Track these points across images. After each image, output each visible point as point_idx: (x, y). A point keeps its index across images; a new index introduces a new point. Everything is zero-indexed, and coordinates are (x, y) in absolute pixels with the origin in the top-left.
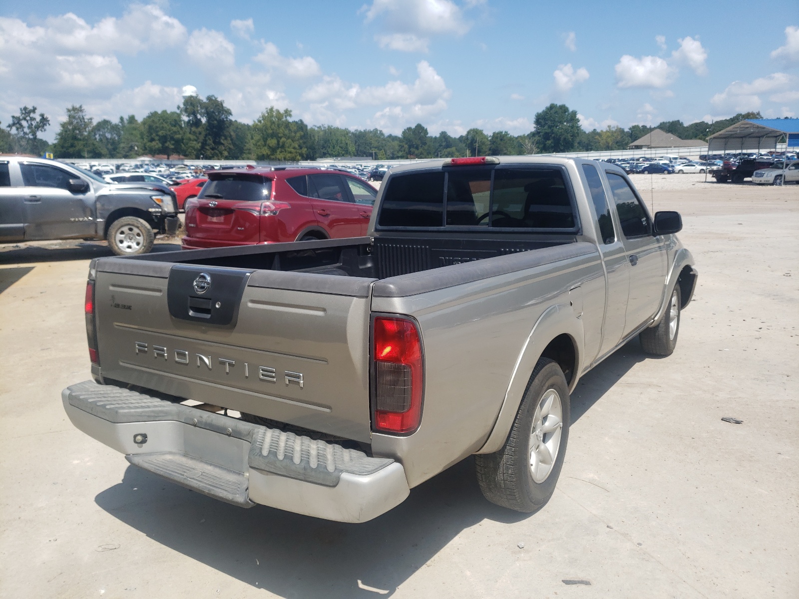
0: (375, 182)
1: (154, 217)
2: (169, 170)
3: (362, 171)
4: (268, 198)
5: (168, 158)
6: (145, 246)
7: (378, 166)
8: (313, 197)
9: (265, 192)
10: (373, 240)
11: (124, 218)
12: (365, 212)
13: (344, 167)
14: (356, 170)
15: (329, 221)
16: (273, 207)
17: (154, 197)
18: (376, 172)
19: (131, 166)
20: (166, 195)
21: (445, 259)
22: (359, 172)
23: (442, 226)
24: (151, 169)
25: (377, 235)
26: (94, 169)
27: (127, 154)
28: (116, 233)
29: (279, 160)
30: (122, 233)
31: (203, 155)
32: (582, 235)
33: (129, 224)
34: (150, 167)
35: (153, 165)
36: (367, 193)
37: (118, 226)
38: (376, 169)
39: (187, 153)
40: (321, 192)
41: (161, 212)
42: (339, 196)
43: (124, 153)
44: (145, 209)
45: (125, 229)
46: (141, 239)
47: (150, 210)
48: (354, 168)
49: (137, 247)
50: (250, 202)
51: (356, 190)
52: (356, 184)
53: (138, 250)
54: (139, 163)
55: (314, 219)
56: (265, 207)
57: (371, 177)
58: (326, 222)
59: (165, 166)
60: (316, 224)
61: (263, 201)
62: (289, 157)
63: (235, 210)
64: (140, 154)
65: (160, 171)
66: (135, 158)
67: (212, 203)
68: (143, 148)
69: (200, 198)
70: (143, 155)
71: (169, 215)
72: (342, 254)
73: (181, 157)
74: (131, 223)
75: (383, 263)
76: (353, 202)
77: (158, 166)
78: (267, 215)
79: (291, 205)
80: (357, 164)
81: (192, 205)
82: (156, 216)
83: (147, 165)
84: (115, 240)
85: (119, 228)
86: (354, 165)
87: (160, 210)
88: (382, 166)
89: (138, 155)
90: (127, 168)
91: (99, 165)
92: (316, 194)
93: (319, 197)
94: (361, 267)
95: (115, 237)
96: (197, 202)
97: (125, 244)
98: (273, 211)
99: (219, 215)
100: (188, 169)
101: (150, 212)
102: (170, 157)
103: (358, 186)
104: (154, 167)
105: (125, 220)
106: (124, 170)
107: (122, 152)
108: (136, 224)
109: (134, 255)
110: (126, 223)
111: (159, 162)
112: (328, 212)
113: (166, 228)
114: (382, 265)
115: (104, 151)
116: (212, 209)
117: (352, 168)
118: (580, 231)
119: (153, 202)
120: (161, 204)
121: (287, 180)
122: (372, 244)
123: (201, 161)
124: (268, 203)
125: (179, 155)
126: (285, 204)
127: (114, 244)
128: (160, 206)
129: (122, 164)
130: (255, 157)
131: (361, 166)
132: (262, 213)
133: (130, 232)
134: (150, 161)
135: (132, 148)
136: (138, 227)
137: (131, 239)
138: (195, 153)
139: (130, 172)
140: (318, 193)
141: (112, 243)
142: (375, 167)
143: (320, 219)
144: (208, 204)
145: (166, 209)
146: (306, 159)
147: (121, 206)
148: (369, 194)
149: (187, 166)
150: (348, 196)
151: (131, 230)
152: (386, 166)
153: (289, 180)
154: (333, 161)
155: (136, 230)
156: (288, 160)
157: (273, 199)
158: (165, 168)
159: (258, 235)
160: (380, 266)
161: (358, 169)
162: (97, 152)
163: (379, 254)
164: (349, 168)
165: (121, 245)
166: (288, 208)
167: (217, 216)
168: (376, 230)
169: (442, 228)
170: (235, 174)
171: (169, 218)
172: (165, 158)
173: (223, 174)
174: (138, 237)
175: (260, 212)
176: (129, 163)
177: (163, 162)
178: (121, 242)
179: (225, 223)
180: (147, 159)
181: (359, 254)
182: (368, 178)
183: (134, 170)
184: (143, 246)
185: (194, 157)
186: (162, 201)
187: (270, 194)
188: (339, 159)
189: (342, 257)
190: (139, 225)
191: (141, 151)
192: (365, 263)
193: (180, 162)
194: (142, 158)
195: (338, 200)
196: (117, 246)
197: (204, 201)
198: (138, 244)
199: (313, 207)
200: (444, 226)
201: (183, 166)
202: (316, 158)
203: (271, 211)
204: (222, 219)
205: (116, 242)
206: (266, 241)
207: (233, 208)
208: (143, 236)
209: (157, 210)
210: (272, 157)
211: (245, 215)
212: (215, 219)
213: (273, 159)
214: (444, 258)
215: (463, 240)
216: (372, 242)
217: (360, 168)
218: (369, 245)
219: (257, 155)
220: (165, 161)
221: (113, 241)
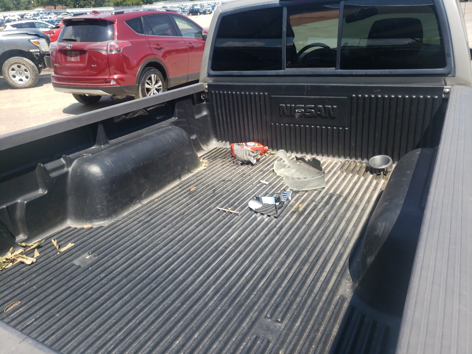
0: (193, 16)
1: (35, 56)
2: (57, 17)
3: (184, 9)
4: (113, 38)
5: (55, 8)
6: (32, 79)
7: (193, 6)
8: (149, 34)
9: (110, 33)
10: (207, 86)
11: (12, 58)
12: (190, 43)
13: (171, 7)
14: (180, 9)
15: (163, 53)
16: (117, 46)
17: (31, 41)
18: (193, 9)
19: (31, 15)
20: (40, 38)
21: (286, 107)
22: (182, 10)
23: (281, 69)
24: (45, 17)
25: (210, 81)
26: (6, 18)
27: (28, 6)
28: (8, 70)
29: (129, 5)
30: (13, 70)
31: (78, 4)
32: (454, 76)
33: (17, 63)
34: (44, 15)
35: (46, 13)
36: (189, 27)
37: (9, 65)
38: (193, 7)
39: (68, 4)
40: (154, 30)
41: (39, 52)
42: (169, 31)
43: (25, 6)
44: (27, 51)
45: (15, 67)
46: (28, 74)
47: (31, 51)
48: (178, 7)
49: (27, 80)
50: (98, 43)
51: (181, 25)
52: (181, 21)
53: (28, 82)
54: (36, 13)
55: (150, 52)
56: (111, 46)
57: (189, 13)
58: (161, 54)
59: (54, 14)
60: (153, 56)
61: (109, 41)
62: (135, 3)
63: (87, 51)
64: (35, 6)
65: (50, 18)
66: (33, 9)
67: (69, 46)
68: (37, 2)
69: (60, 41)
70: (38, 6)
71: (46, 54)
72: (176, 108)
73: (64, 7)
74: (17, 61)
75: (219, 111)
76: (180, 36)
77: (49, 14)
78: (113, 53)
79: (131, 42)
80: (180, 4)
81: (54, 48)
82: (37, 55)
83: (41, 13)
84: (9, 75)
85: (10, 66)
86: (178, 5)
87: (39, 50)
88: (197, 5)
89: (35, 7)
90: (28, 17)
91: (9, 16)
92: (151, 31)
93: (153, 34)
94: (197, 117)
95: (8, 74)
96: (57, 45)
97: (18, 78)
98: (118, 49)
99: (76, 55)
100: (70, 16)
101: (31, 52)
102: (56, 8)
103: (183, 23)
104: (47, 15)
105: (13, 60)
106: (27, 18)
107: (24, 5)
108: (22, 63)
109: (24, 86)
110: (14, 62)
111: (49, 12)
112: (162, 46)
113: (46, 64)
114: (218, 113)
115: (11, 6)
116: (70, 50)
117: (177, 8)
118: (453, 72)
119: (32, 44)
120: (38, 45)
121: (127, 22)
122: (206, 91)
123: (77, 9)
124: (113, 43)
125: (62, 5)
126: (127, 43)
127: (9, 78)
128: (38, 47)
129: (25, 14)
130: (113, 4)
131: (183, 6)
132: (109, 51)
133: (19, 69)
134: (43, 11)
135: (29, 2)
136: (24, 65)
137: (21, 74)
138: (72, 3)
139: (31, 19)
140: (152, 31)
141: (7, 78)
142: (192, 6)
143: (156, 52)
144: (66, 47)
145: (43, 49)
146: (146, 4)
147: (8, 49)
148: (191, 28)
149: (68, 13)
150: (176, 31)
151: (19, 67)
152: (199, 5)
153: (128, 22)
154: (164, 4)
155: (23, 67)
156: (135, 5)
157: (116, 39)
158: (54, 16)
159: (108, 68)
160: (216, 114)
161: (181, 8)
162: (7, 6)
163: (214, 102)
164: (175, 8)
165: (13, 79)
166: (129, 45)
167: (74, 57)
168: (209, 76)
169: (281, 72)
170: (83, 20)
171: (47, 56)
172: (53, 8)
173: (74, 20)
174: (25, 72)
175: (107, 51)
176: (30, 13)
177: (52, 11)
178: (14, 76)
179: (82, 61)
180: (41, 9)
181: (194, 104)
182: (188, 14)
183: (33, 18)
184: (31, 78)
185: (72, 6)
186: (38, 43)
187: (113, 34)
188: (168, 2)
189: (176, 110)
190: (25, 63)
191: (36, 4)
192: (200, 112)
193: (63, 11)
194: (38, 9)
195: (168, 35)
196: (11, 80)
197: (64, 44)
198: (27, 77)
199: (149, 43)
200: (284, 69)
201: (66, 13)
202: (153, 3)
203: (116, 50)
204: (78, 58)
205: (10, 77)
206: (115, 74)
207: (85, 49)
208: (30, 71)
209: (36, 50)
210: (124, 3)
211: (95, 54)
212: (73, 59)
213: (125, 5)
214: (286, 105)
215: (307, 86)
216: (206, 89)
217: (182, 7)
218: (203, 92)
219: (114, 2)
220: (54, 10)
221: (7, 76)
